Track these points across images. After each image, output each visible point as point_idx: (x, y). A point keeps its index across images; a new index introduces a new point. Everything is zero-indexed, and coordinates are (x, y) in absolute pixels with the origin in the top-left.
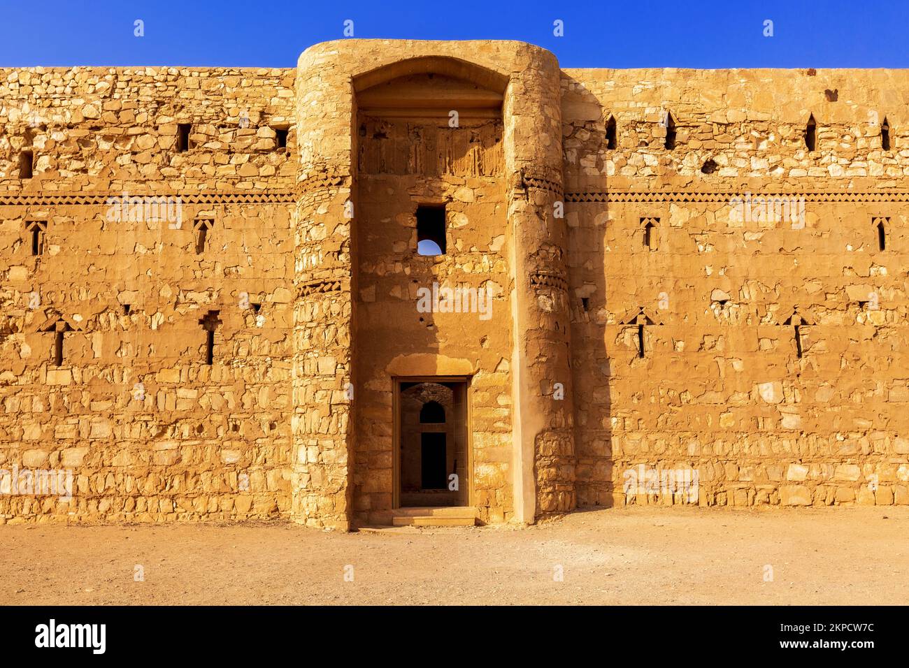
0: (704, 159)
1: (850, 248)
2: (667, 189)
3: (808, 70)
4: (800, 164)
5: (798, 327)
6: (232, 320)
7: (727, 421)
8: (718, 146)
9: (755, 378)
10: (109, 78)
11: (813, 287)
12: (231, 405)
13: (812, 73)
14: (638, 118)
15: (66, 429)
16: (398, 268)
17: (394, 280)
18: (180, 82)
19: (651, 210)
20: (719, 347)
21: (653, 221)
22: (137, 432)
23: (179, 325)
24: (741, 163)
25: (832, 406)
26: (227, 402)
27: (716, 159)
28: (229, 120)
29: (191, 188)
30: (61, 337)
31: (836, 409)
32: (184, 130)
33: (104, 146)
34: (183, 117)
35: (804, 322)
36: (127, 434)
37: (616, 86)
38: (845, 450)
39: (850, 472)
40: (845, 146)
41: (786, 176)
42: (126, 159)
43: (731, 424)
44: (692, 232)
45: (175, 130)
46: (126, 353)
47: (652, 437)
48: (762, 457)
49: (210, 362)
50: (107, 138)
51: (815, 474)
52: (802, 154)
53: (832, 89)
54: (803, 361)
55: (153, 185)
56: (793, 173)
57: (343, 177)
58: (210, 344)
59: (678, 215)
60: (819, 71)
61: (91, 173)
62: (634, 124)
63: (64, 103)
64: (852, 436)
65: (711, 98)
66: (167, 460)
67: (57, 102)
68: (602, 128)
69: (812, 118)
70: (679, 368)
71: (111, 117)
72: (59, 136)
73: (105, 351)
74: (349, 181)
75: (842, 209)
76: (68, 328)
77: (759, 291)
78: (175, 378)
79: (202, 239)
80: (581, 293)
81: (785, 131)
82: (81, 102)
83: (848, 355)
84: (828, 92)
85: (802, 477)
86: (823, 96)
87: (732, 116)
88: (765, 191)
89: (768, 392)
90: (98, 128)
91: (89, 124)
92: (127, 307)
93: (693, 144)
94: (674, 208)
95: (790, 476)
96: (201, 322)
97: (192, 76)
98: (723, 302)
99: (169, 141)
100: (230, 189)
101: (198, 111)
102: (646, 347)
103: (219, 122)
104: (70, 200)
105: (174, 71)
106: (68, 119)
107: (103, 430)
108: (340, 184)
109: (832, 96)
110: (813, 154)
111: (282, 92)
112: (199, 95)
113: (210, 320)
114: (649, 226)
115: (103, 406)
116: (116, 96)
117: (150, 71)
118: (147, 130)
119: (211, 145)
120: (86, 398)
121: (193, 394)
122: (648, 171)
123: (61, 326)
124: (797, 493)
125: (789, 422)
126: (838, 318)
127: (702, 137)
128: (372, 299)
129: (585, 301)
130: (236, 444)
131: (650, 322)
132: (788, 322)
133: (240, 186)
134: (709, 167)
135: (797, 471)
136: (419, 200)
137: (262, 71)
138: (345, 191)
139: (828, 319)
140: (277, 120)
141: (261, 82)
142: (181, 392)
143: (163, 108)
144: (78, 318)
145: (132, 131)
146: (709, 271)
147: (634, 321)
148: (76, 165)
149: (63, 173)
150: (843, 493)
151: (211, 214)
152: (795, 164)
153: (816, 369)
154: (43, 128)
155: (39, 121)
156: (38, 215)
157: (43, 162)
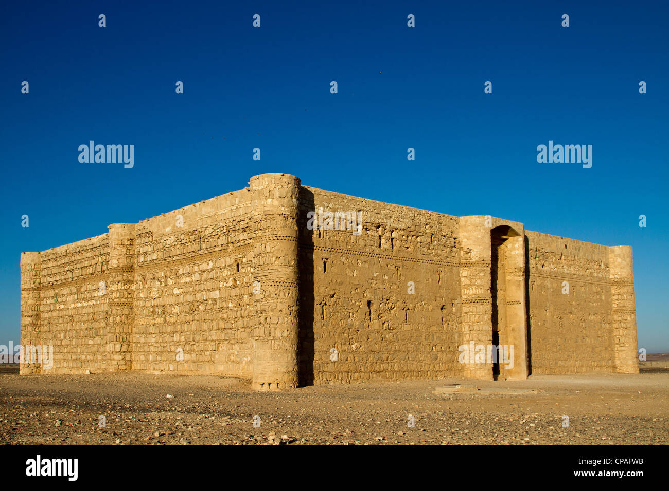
0: (543, 263)
2: (537, 273)
4: (560, 268)
6: (448, 308)
8: (545, 259)
10: (413, 212)
11: (562, 307)
12: (449, 339)
18: (431, 217)
19: (533, 279)
22: (428, 348)
23: (436, 310)
24: (550, 266)
27: (545, 264)
29: (436, 258)
30: (406, 312)
33: (413, 239)
34: (433, 231)
42: (419, 245)
44: (542, 287)
46: (423, 320)
49: (443, 323)
50: (413, 236)
52: (560, 264)
53: (566, 244)
56: (559, 271)
57: (489, 264)
58: (443, 317)
59: (539, 282)
63: (402, 220)
67: (400, 220)
69: (562, 253)
71: (414, 228)
72: (402, 233)
73: (419, 318)
74: (490, 266)
76: (409, 309)
78: (436, 329)
79: (440, 278)
82: (407, 221)
86: (564, 246)
87: (548, 250)
90: (410, 232)
91: (409, 230)
92: (422, 302)
93: (541, 258)
96: (441, 309)
97: (434, 215)
99: (429, 240)
100: (446, 261)
101: (436, 229)
103: (441, 234)
104: (406, 259)
105: (430, 212)
106: (403, 226)
108: (488, 266)
109: (566, 246)
111: (456, 226)
112: (437, 223)
114: (533, 284)
115: (420, 338)
116: (415, 219)
117: (424, 211)
119: (440, 243)
120: (415, 335)
121: (440, 335)
122: (533, 266)
123: (407, 308)
127: (542, 256)
133: (448, 259)
134: (544, 266)
137: (451, 216)
138: (489, 269)
140: (455, 236)
141: (451, 221)
143: (427, 227)
145: (420, 234)
148: (406, 245)
151: (441, 269)
154: (396, 229)
155: (396, 226)
156: (399, 264)
157: (397, 244)
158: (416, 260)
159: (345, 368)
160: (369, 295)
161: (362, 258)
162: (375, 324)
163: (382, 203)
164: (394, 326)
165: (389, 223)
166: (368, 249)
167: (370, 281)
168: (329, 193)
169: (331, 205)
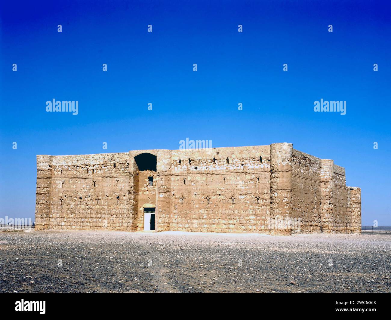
0: (195, 167)
1: (218, 184)
2: (188, 173)
3: (214, 148)
4: (211, 167)
5: (208, 199)
6: (121, 198)
7: (194, 216)
8: (198, 164)
9: (200, 208)
10: (104, 155)
11: (211, 192)
12: (121, 212)
13: (215, 149)
14: (184, 159)
15: (99, 216)
16: (145, 189)
17: (144, 191)
18: (114, 156)
19: (185, 177)
20: (194, 203)
21: (185, 179)
22: (108, 216)
23: (113, 199)
24: (201, 167)
25: (212, 214)
26: (120, 212)
27: (197, 167)
28: (121, 162)
29: (115, 175)
30: (98, 201)
31: (213, 215)
32: (115, 164)
33: (103, 167)
34: (114, 162)
35: (209, 198)
36: (107, 217)
37: (181, 153)
38: (214, 222)
39: (214, 226)
40: (219, 163)
41: (208, 170)
42: (107, 170)
43: (195, 217)
44: (191, 181)
45: (113, 165)
46: (106, 204)
47: (182, 219)
48: (200, 223)
49: (118, 205)
50: (104, 166)
51: (208, 226)
52: (211, 165)
53: (218, 152)
54: (208, 205)
55: (110, 174)
56: (210, 169)
57: (132, 175)
58: (118, 202)
59: (189, 178)
60: (216, 148)
61: (102, 173)
62: (184, 160)
63: (98, 160)
64: (215, 219)
65: (197, 155)
66: (112, 221)
68: (178, 161)
69: (214, 158)
70: (187, 207)
71: (105, 162)
72: (97, 166)
73: (104, 203)
75: (218, 176)
76: (99, 199)
77: (202, 192)
78: (113, 208)
79: (117, 184)
80: (173, 193)
81: (209, 161)
82: (100, 160)
83: (216, 205)
84: (217, 153)
85: (206, 227)
86: (216, 153)
87: (200, 158)
88: (204, 173)
89: (202, 211)
91: (102, 164)
92: (107, 196)
93: (193, 164)
94: (189, 176)
95: (204, 227)
96: (117, 198)
97: (116, 154)
98: (196, 194)
99: (113, 166)
100: (121, 175)
101: (117, 161)
102: (183, 203)
103: (120, 163)
104: (99, 177)
105: (113, 154)
106: (99, 163)
107: (103, 216)
108: (132, 176)
109: (218, 153)
110: (214, 165)
112: (117, 158)
113: (118, 197)
114: (185, 180)
115: (104, 212)
116: (105, 159)
117: (110, 154)
118: (110, 165)
119: (119, 167)
120: (101, 210)
121: (115, 210)
122: (185, 169)
123: (98, 199)
124: (205, 230)
125: (205, 217)
126: (215, 197)
127: (195, 162)
128: (141, 194)
129: (174, 194)
130: (121, 219)
131: (183, 198)
132: (207, 198)
133: (122, 174)
134: (196, 168)
135: (205, 226)
136: (149, 176)
137: (126, 153)
139: (213, 198)
140: (128, 162)
141: (125, 155)
142: (114, 210)
143: (112, 161)
144: (100, 198)
145: (107, 165)
146: (194, 189)
147: (181, 198)
148: (100, 171)
149: (98, 173)
150: (213, 230)
151: (118, 180)
152: (210, 167)
153: (210, 207)
154: (95, 165)
155: (95, 164)
156: (95, 180)
157: (95, 171)
158: (104, 177)
159: (69, 224)
160: (80, 195)
161: (78, 180)
162: (83, 207)
163: (88, 155)
164: (91, 207)
165: (92, 163)
166: (81, 176)
167: (81, 189)
168: (65, 156)
169: (66, 161)
